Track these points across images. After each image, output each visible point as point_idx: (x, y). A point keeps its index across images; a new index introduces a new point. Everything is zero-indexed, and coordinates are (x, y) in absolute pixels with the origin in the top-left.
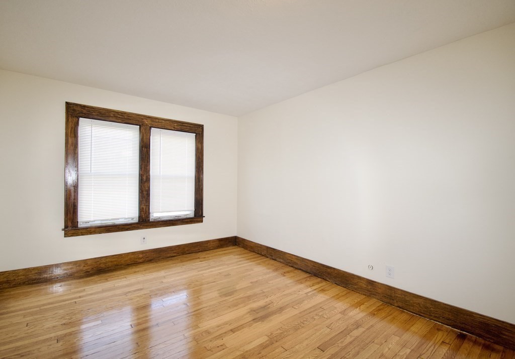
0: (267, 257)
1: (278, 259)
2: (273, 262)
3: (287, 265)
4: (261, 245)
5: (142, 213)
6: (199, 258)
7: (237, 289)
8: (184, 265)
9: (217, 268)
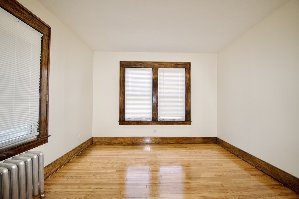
0: (240, 158)
1: (249, 162)
2: (243, 163)
3: (257, 168)
4: (235, 147)
5: (154, 116)
6: (186, 147)
7: (202, 176)
8: (174, 150)
9: (194, 157)
